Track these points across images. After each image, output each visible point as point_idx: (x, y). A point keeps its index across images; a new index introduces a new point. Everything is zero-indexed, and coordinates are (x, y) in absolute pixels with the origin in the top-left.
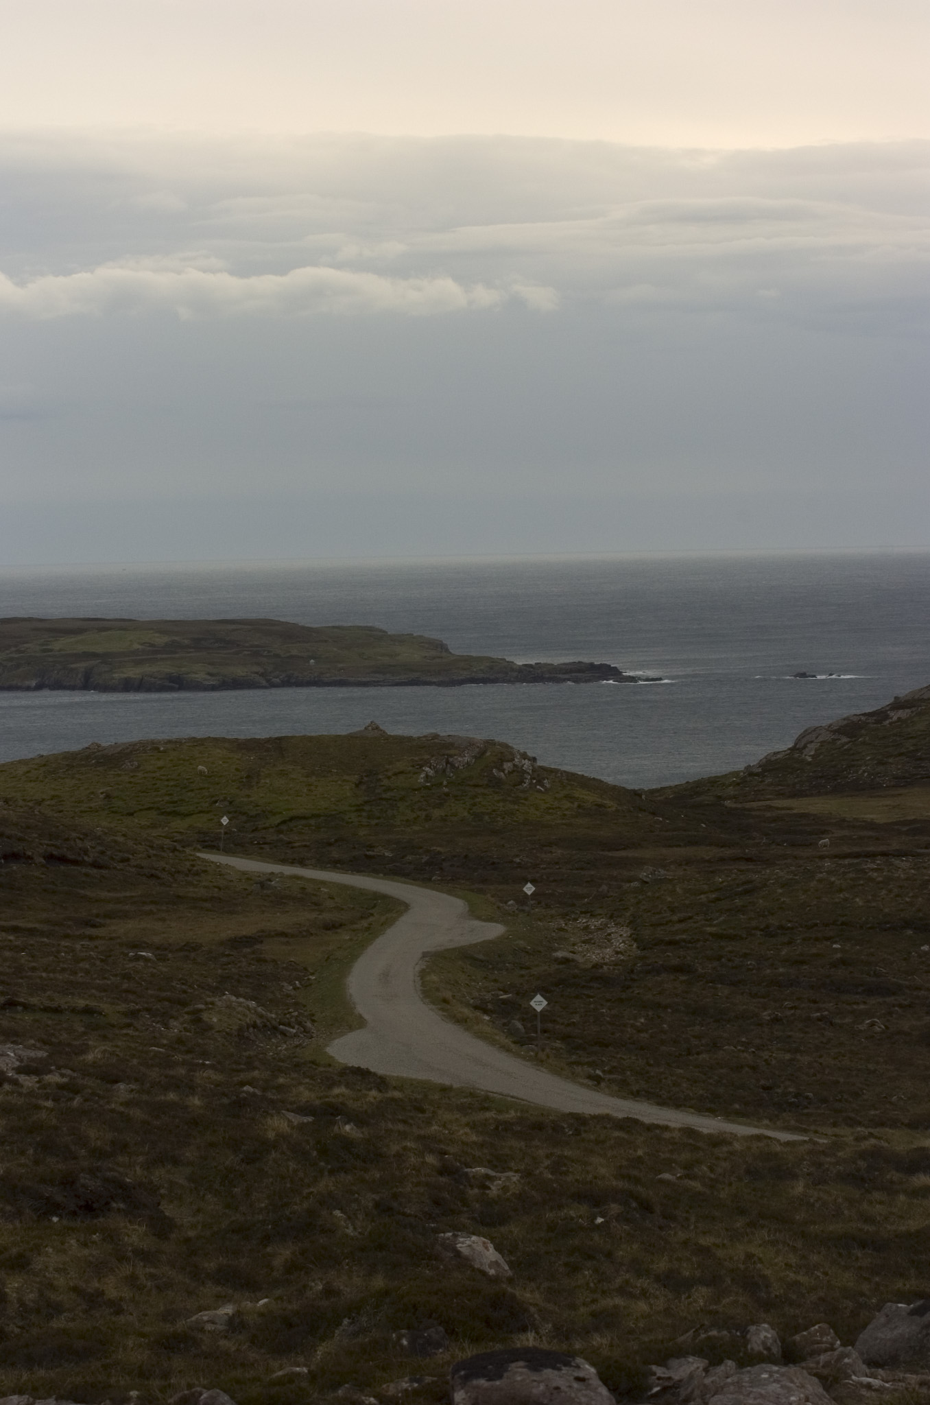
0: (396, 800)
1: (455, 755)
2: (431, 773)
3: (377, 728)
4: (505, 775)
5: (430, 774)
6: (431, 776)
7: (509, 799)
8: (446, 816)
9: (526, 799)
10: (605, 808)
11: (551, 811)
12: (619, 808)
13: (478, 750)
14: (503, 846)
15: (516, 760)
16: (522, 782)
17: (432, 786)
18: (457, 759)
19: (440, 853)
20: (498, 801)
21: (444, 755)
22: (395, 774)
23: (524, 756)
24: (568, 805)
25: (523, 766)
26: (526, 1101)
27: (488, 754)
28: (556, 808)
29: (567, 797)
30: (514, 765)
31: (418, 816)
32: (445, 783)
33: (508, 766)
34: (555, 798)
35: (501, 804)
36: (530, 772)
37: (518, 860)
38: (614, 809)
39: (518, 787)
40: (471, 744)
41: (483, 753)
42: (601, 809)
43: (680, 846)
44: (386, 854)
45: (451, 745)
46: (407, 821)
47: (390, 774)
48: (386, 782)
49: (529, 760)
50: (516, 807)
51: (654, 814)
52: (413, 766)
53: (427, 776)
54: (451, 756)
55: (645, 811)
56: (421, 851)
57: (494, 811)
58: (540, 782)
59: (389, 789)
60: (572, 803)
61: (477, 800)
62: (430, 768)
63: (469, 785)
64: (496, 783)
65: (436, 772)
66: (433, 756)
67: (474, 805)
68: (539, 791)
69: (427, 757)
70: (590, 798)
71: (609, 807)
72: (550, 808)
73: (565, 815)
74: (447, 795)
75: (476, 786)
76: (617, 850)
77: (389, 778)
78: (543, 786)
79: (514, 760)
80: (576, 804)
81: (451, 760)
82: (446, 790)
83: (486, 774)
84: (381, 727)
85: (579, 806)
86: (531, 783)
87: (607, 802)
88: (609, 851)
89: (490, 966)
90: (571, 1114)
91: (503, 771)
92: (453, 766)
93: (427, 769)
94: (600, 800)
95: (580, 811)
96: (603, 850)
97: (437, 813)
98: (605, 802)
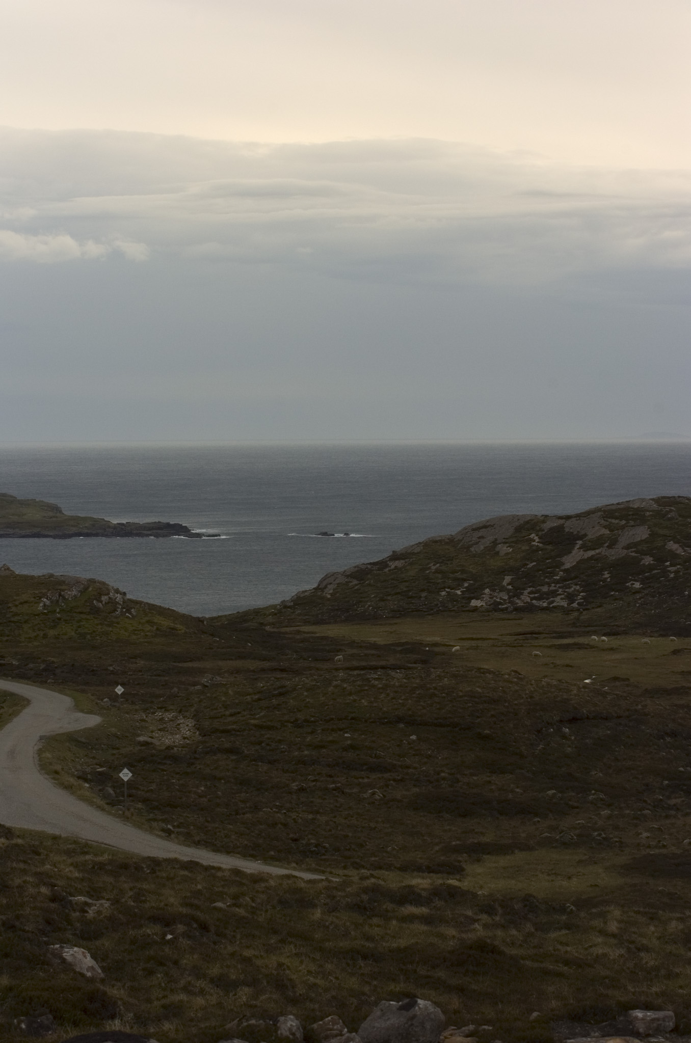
0: (21, 623)
1: (66, 590)
2: (48, 602)
3: (8, 569)
4: (102, 605)
5: (47, 604)
6: (48, 606)
7: (106, 623)
8: (59, 635)
9: (118, 623)
10: (177, 630)
11: (136, 632)
12: (187, 631)
13: (82, 586)
14: (100, 658)
15: (111, 594)
16: (115, 610)
17: (49, 612)
18: (67, 593)
19: (53, 662)
20: (97, 625)
21: (57, 590)
22: (21, 603)
23: (117, 591)
24: (148, 627)
25: (116, 598)
26: (116, 847)
27: (90, 589)
28: (140, 630)
29: (148, 622)
30: (110, 598)
31: (38, 635)
32: (58, 610)
33: (104, 598)
34: (140, 622)
35: (100, 627)
36: (121, 603)
37: (111, 668)
38: (183, 631)
39: (112, 614)
40: (78, 582)
41: (86, 589)
42: (173, 631)
43: (232, 659)
44: (14, 663)
45: (62, 583)
46: (30, 638)
47: (17, 603)
48: (14, 609)
49: (121, 594)
50: (111, 629)
51: (212, 635)
52: (35, 598)
53: (45, 605)
54: (63, 590)
55: (205, 633)
56: (39, 660)
57: (94, 632)
58: (128, 611)
59: (16, 614)
60: (153, 626)
61: (82, 623)
62: (47, 599)
63: (76, 612)
64: (96, 611)
65: (52, 602)
66: (49, 590)
67: (79, 627)
68: (128, 617)
69: (44, 591)
70: (165, 623)
71: (180, 630)
72: (136, 630)
73: (147, 635)
74: (59, 619)
75: (81, 613)
76: (185, 662)
77: (16, 606)
78: (130, 613)
79: (109, 594)
80: (155, 627)
81: (63, 593)
82: (58, 615)
83: (88, 604)
84: (12, 569)
85: (157, 629)
86: (122, 612)
87: (178, 626)
88: (179, 662)
89: (90, 747)
90: (149, 857)
91: (101, 602)
92: (64, 598)
93: (45, 600)
94: (173, 625)
95: (158, 632)
96: (175, 662)
97: (52, 633)
98: (176, 626)
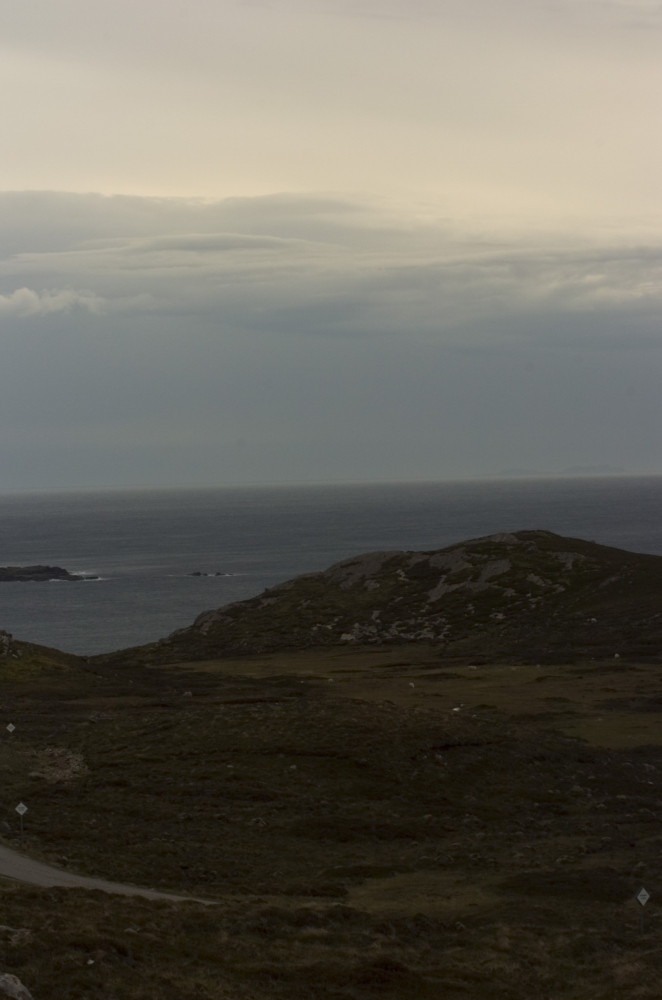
9: (5, 664)
10: (61, 669)
11: (23, 672)
12: (71, 670)
16: (2, 651)
23: (4, 633)
24: (35, 668)
25: (2, 640)
28: (26, 670)
29: (34, 662)
34: (26, 663)
36: (8, 644)
38: (67, 670)
42: (58, 671)
43: (115, 696)
49: (7, 636)
51: (95, 673)
55: (89, 671)
58: (15, 652)
60: (38, 666)
68: (14, 658)
70: (50, 662)
71: (64, 669)
72: (22, 670)
73: (33, 675)
76: (70, 700)
78: (16, 654)
80: (40, 667)
85: (43, 669)
86: (8, 653)
87: (63, 666)
88: (64, 700)
94: (57, 664)
95: (43, 672)
96: (60, 700)
98: (60, 665)
